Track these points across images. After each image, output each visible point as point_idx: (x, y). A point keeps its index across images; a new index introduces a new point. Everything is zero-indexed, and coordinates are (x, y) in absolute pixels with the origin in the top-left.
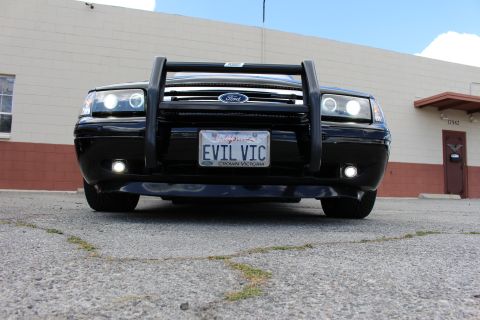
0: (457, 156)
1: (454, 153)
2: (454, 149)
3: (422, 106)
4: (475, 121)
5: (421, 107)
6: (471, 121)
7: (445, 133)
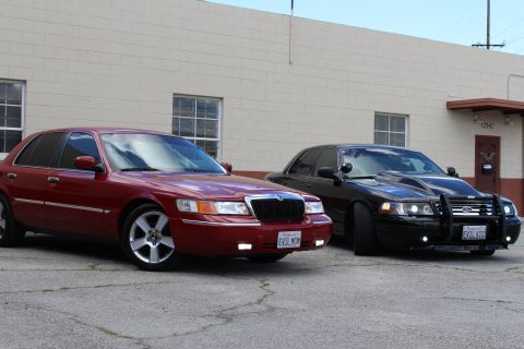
0: (489, 167)
1: (487, 163)
2: (488, 159)
3: (455, 108)
4: (512, 123)
5: (453, 109)
6: (507, 123)
7: (478, 138)
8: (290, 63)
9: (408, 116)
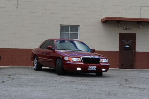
1: (127, 45)
2: (127, 43)
7: (120, 34)
8: (17, 8)
9: (79, 26)
